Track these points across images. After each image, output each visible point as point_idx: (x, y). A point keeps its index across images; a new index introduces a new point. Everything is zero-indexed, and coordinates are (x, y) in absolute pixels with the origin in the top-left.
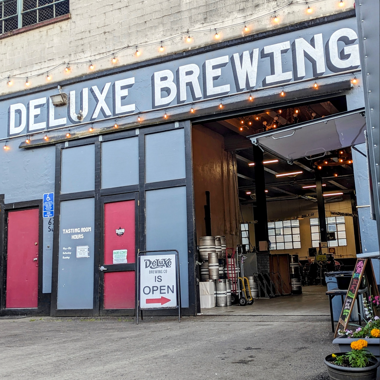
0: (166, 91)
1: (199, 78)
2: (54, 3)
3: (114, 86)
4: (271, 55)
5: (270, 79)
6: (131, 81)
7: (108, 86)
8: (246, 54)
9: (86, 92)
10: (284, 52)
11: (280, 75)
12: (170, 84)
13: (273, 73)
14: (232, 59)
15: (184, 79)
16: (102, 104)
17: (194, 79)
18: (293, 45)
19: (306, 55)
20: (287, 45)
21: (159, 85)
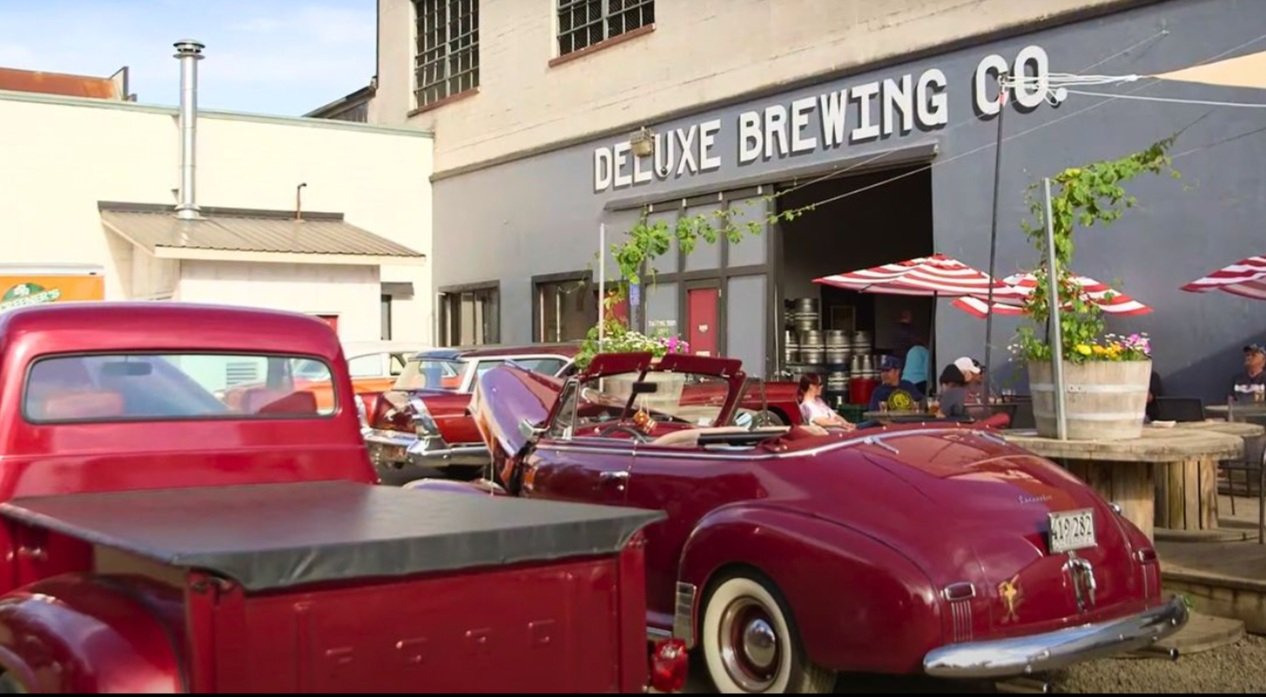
0: (752, 140)
1: (785, 125)
2: (641, 3)
3: (699, 131)
4: (858, 100)
5: (858, 134)
6: (715, 124)
7: (693, 129)
8: (834, 96)
9: (671, 135)
10: (872, 96)
11: (868, 130)
12: (755, 131)
13: (860, 126)
14: (819, 102)
15: (771, 126)
16: (688, 155)
17: (780, 126)
18: (882, 88)
19: (894, 104)
20: (874, 88)
21: (745, 132)
